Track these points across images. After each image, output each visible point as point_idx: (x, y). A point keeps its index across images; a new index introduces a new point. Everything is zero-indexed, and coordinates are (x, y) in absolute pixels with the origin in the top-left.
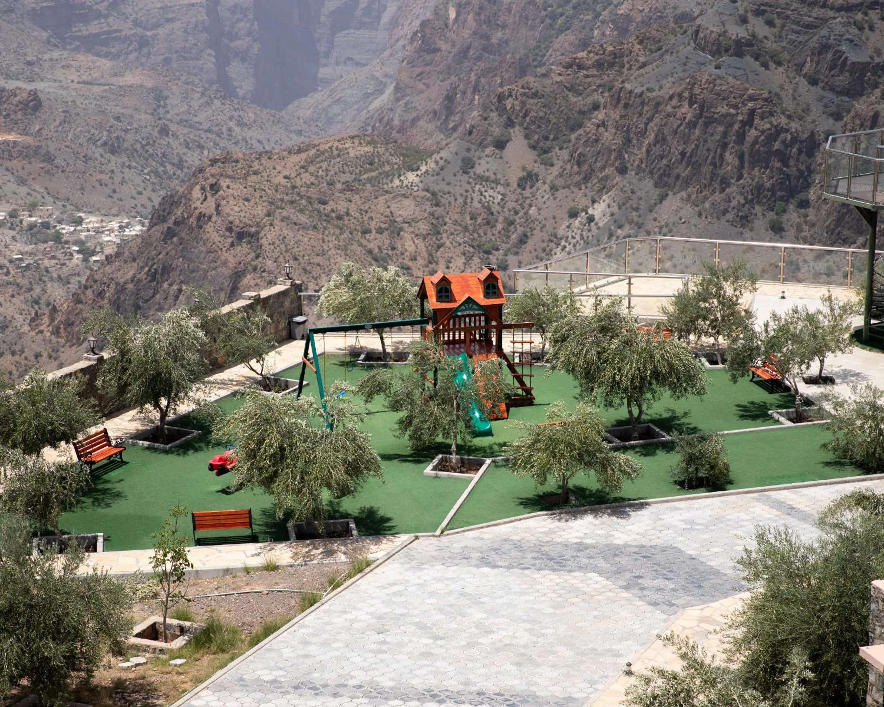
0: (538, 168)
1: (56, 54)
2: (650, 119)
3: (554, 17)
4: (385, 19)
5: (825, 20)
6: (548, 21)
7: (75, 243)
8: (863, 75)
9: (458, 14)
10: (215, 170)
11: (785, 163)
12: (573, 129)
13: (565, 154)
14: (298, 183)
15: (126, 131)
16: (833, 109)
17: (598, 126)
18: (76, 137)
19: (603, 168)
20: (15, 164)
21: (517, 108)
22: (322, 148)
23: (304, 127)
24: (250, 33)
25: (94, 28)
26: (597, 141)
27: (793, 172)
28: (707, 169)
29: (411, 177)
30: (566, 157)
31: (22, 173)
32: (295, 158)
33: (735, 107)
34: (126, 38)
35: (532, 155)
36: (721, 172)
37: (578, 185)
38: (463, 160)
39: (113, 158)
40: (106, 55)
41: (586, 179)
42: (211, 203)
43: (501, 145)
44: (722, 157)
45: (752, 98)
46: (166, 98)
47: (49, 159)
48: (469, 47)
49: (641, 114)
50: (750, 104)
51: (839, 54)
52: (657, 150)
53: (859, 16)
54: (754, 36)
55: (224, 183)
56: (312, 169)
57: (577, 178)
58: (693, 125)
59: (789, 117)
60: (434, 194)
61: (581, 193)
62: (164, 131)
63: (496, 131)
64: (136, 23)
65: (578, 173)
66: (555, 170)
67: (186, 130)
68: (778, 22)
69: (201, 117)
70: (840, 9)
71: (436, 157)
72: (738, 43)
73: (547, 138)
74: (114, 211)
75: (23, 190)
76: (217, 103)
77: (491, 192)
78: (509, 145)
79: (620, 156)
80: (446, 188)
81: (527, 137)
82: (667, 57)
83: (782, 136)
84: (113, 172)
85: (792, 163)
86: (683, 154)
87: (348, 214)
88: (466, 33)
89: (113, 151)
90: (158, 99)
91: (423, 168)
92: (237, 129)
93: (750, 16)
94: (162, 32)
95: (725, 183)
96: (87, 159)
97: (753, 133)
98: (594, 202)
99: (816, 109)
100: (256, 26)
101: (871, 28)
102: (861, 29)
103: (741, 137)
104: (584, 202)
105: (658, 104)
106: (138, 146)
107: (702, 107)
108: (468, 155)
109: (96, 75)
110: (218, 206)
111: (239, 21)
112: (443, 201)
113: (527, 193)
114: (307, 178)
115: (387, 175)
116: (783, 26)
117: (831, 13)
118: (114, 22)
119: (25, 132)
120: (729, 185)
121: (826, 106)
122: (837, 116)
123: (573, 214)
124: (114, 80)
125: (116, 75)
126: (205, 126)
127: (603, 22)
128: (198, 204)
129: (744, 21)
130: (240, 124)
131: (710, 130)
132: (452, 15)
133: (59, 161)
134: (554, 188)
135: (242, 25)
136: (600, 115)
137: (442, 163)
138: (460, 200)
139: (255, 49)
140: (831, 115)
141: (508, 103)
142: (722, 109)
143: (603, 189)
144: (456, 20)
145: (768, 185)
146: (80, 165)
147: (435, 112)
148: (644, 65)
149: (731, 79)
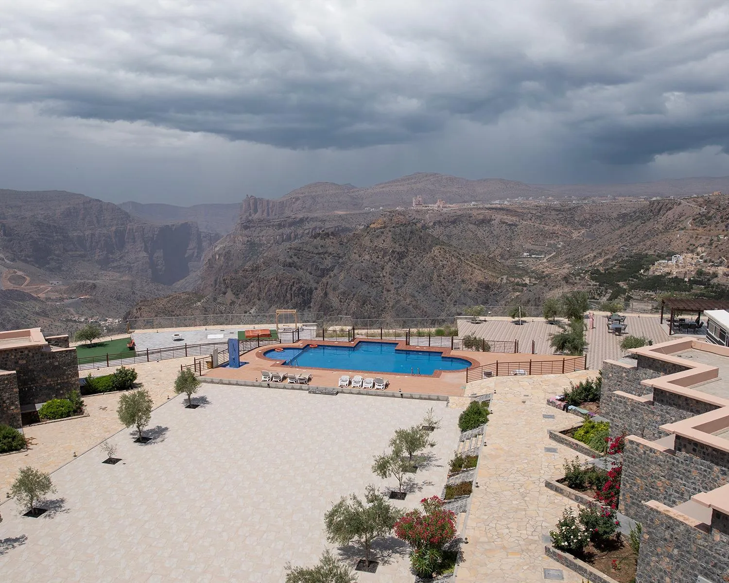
0: (235, 300)
1: (103, 272)
2: (266, 285)
3: (246, 257)
4: (202, 259)
5: (313, 257)
6: (244, 258)
7: (105, 327)
8: (324, 271)
9: (219, 257)
10: (142, 304)
11: (304, 296)
12: (245, 288)
13: (243, 295)
14: (167, 306)
15: (122, 293)
16: (316, 281)
17: (252, 287)
18: (106, 296)
19: (254, 299)
20: (88, 304)
21: (229, 283)
22: (174, 296)
23: (177, 290)
24: (162, 264)
25: (115, 264)
26: (251, 292)
27: (306, 298)
28: (282, 298)
29: (199, 304)
30: (243, 296)
31: (90, 307)
32: (166, 299)
33: (289, 281)
34: (125, 267)
35: (234, 296)
36: (286, 299)
37: (247, 304)
38: (214, 298)
39: (118, 302)
40: (119, 272)
41: (249, 302)
42: (139, 313)
43: (225, 293)
44: (286, 295)
45: (293, 278)
46: (135, 283)
47: (98, 302)
48: (222, 266)
49: (263, 284)
50: (293, 280)
51: (317, 266)
52: (268, 294)
53: (322, 256)
54: (294, 261)
55: (142, 307)
56: (171, 302)
57: (246, 302)
58: (278, 286)
59: (304, 283)
60: (205, 308)
61: (247, 307)
62: (134, 293)
63: (223, 290)
64: (128, 262)
65: (247, 301)
66: (240, 300)
67: (141, 292)
68: (301, 257)
69: (146, 288)
70: (317, 254)
71: (206, 297)
72: (290, 263)
73: (238, 291)
74: (118, 317)
75: (90, 312)
76: (151, 284)
77: (222, 307)
78: (227, 293)
79: (258, 296)
80: (209, 306)
81: (232, 291)
82: (271, 268)
83: (302, 289)
84: (117, 305)
85: (306, 296)
86: (275, 294)
87: (180, 315)
88: (221, 262)
89: (118, 300)
90: (133, 283)
91: (202, 301)
92: (157, 292)
93: (293, 256)
94: (135, 264)
95: (287, 302)
96: (110, 302)
97: (294, 288)
98: (251, 309)
99: (312, 281)
100: (164, 262)
101: (326, 259)
102: (323, 259)
103: (291, 289)
104: (249, 309)
105: (268, 281)
106: (125, 297)
107: (280, 281)
108: (215, 296)
109: (114, 277)
110: (141, 314)
111: (159, 260)
112: (208, 310)
113: (232, 307)
114: (169, 305)
115: (192, 303)
116: (302, 259)
117: (315, 255)
118: (121, 262)
119: (91, 295)
120: (288, 303)
121: (314, 280)
122: (318, 283)
123: (246, 312)
124: (119, 279)
125: (120, 277)
126: (147, 291)
127: (260, 258)
128: (135, 314)
129: (291, 257)
130: (158, 290)
131: (282, 287)
132: (217, 257)
133: (101, 303)
134: (240, 305)
135: (159, 262)
136: (252, 284)
137: (207, 299)
138: (213, 310)
139: (164, 269)
140: (316, 282)
141: (226, 281)
142: (286, 282)
143: (254, 304)
144: (218, 259)
145: (299, 302)
146: (108, 304)
147: (212, 285)
148: (265, 270)
149: (288, 273)
